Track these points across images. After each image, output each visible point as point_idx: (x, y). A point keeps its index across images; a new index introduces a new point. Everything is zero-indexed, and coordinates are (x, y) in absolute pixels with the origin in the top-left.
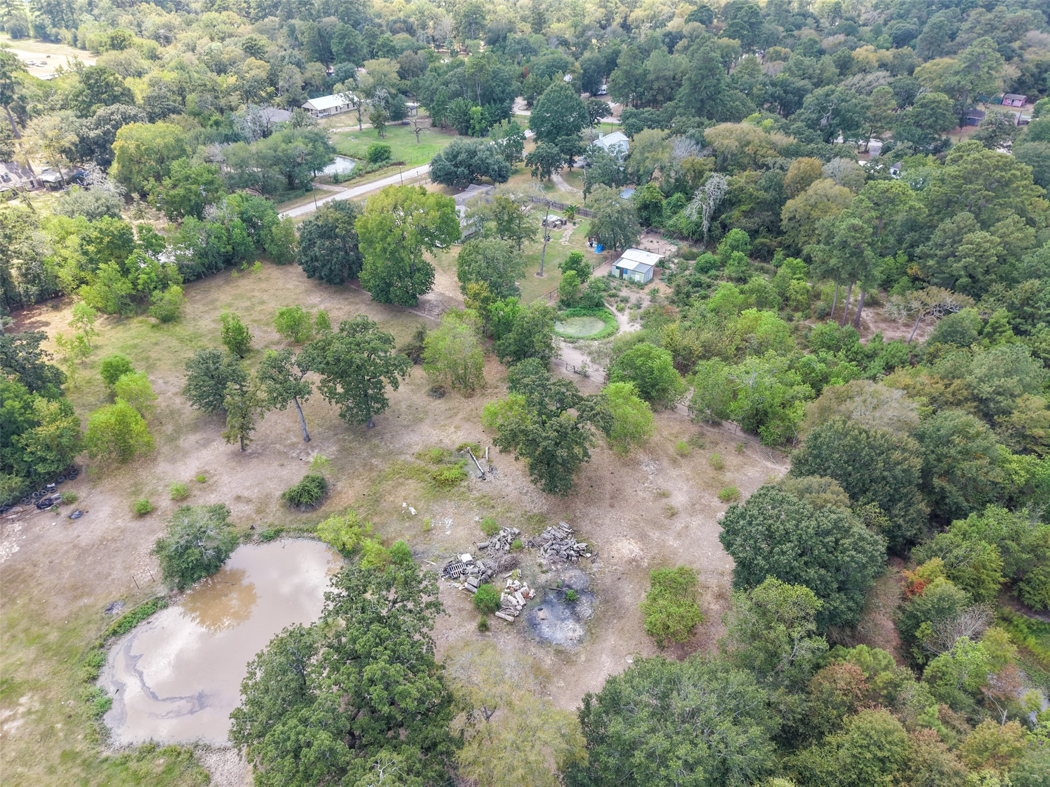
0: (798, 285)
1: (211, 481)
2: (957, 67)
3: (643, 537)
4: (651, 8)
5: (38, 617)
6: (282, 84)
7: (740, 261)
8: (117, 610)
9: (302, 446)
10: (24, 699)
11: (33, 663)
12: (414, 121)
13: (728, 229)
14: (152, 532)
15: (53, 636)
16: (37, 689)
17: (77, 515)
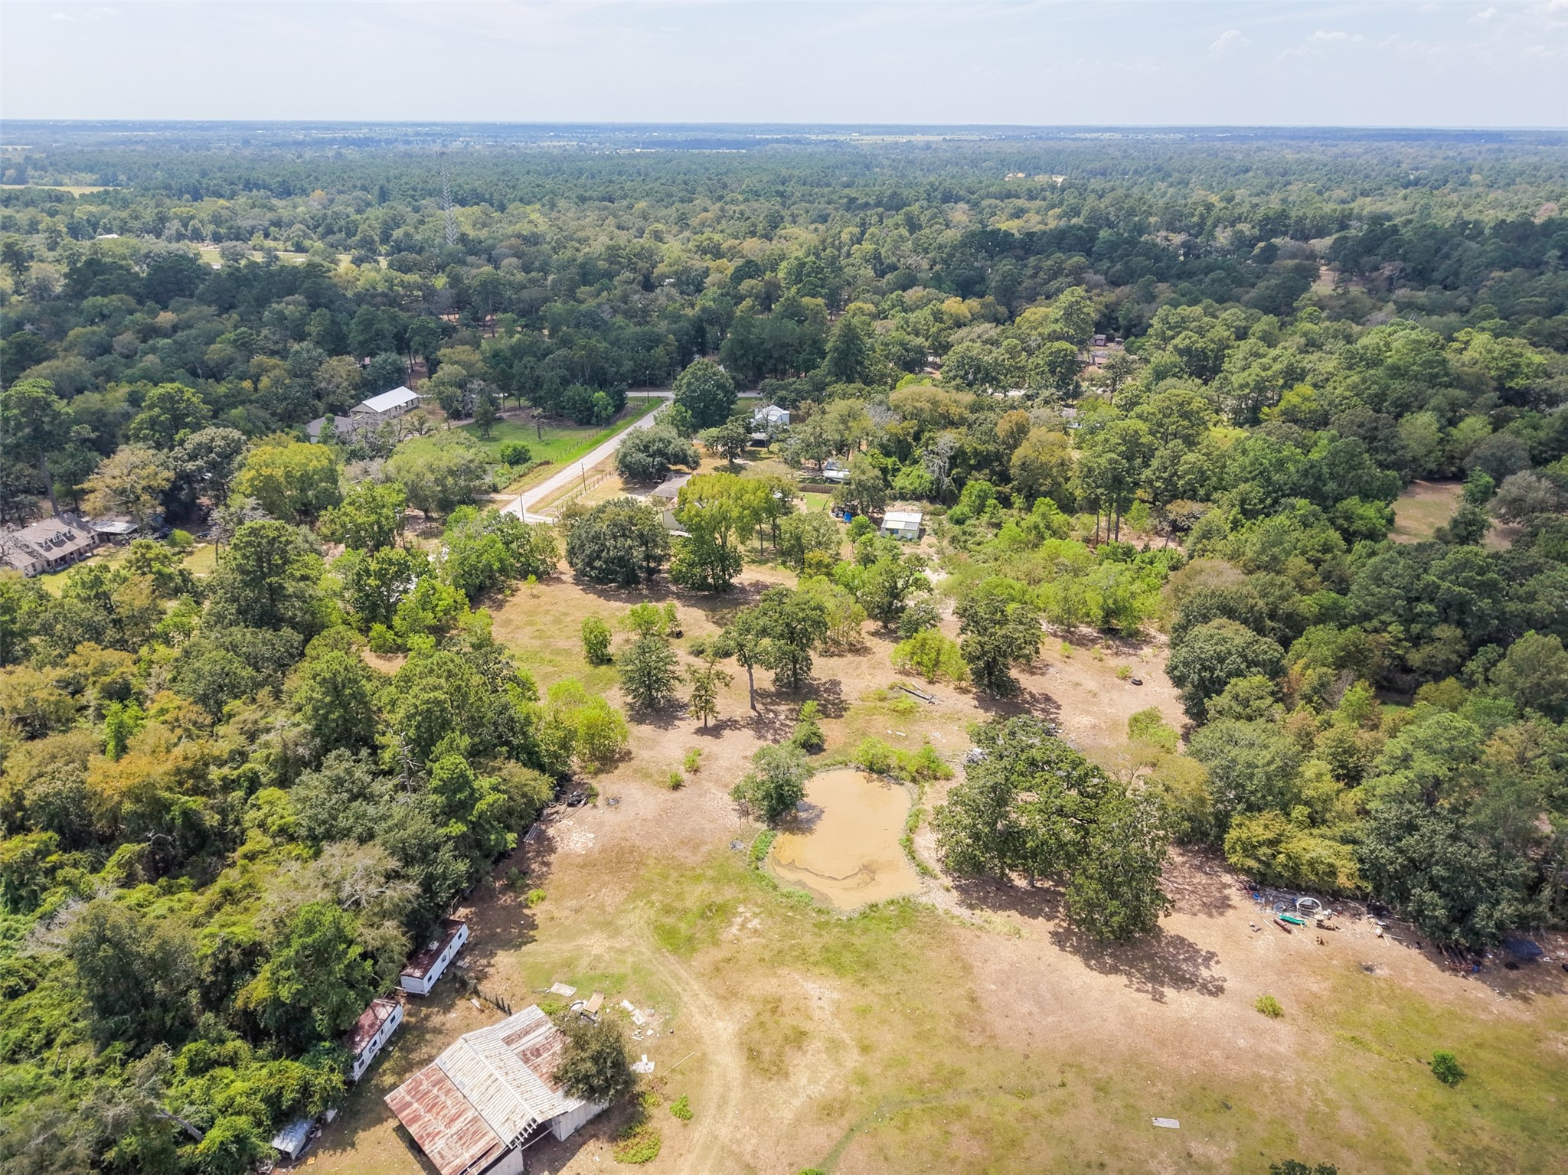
0: (1059, 518)
1: (704, 753)
2: (1053, 317)
4: (676, 262)
5: (680, 867)
6: (323, 385)
7: (995, 507)
8: (740, 846)
9: (753, 714)
10: (741, 910)
11: (718, 890)
12: (505, 415)
13: (960, 483)
14: (700, 795)
15: (711, 873)
16: (744, 902)
17: (614, 802)
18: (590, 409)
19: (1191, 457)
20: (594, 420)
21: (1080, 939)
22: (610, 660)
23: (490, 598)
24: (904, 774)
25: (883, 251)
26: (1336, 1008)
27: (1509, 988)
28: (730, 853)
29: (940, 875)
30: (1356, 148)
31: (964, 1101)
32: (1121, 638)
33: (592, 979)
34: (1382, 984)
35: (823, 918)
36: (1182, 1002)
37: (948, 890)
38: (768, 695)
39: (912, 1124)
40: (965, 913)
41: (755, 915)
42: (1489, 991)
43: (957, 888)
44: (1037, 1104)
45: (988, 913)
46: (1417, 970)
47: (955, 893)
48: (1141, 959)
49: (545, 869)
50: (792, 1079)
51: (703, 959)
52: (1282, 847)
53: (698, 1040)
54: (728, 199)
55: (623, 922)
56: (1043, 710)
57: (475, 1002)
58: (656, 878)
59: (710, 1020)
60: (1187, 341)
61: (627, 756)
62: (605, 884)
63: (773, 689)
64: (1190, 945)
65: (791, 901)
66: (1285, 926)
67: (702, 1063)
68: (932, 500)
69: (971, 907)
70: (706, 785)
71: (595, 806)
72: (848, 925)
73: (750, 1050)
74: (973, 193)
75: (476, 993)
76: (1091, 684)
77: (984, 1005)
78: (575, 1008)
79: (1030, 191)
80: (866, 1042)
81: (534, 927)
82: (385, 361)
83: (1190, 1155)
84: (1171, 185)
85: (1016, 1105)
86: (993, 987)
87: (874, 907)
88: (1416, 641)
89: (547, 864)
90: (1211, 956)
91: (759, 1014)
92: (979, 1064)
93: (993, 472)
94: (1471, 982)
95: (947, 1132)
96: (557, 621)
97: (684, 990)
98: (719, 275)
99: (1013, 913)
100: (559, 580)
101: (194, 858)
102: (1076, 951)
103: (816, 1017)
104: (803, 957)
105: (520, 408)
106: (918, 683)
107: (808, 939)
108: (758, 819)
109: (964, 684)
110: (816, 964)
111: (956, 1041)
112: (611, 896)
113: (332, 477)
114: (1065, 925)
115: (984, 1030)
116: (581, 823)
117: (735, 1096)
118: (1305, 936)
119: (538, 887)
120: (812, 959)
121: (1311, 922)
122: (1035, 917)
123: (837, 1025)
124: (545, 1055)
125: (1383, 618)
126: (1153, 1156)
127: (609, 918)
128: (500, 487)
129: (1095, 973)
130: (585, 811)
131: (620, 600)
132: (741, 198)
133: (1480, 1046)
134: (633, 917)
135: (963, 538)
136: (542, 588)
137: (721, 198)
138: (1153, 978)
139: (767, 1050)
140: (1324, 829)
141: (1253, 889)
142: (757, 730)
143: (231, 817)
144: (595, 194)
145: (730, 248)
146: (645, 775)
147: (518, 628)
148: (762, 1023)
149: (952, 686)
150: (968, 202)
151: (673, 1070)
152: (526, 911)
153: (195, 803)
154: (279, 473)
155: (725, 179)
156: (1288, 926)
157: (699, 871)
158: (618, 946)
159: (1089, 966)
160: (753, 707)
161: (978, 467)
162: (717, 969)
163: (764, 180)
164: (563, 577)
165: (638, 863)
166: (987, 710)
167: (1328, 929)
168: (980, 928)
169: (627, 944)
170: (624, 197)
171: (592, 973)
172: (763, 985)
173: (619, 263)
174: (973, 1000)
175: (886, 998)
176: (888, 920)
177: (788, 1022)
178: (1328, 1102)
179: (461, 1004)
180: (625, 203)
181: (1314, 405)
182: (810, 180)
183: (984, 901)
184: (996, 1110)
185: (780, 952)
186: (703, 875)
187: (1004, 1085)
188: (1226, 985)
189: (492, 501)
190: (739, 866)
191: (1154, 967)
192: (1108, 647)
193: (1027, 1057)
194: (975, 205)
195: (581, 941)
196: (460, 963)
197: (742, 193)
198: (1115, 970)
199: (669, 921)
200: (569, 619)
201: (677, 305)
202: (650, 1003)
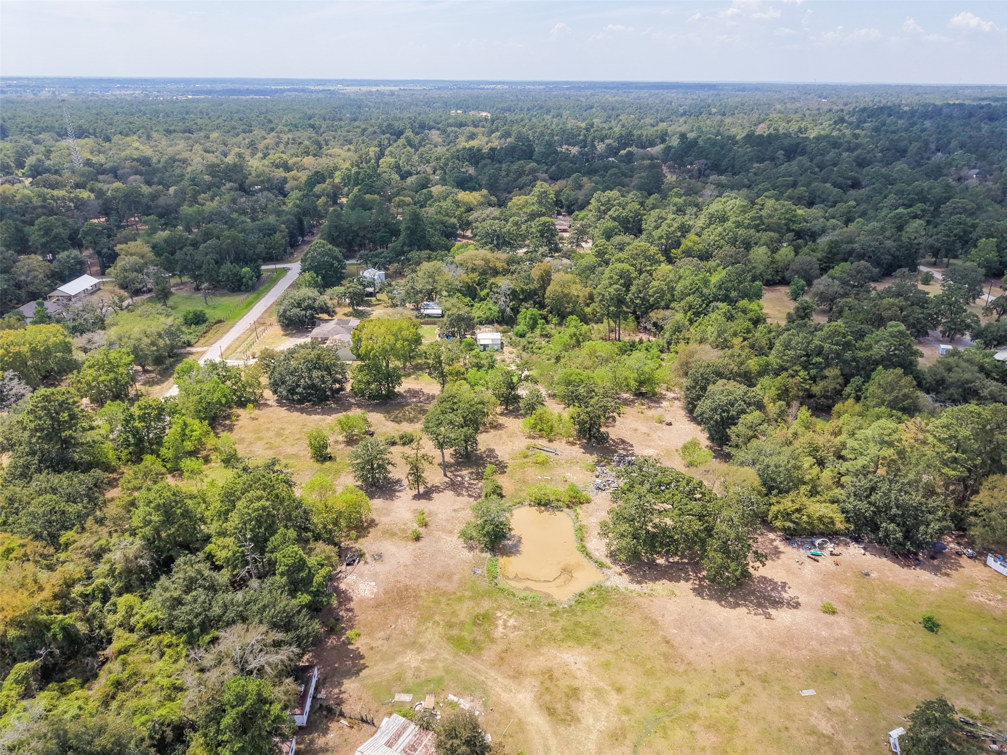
0: (584, 328)
1: (426, 512)
2: (531, 202)
4: (262, 175)
5: (444, 594)
6: (23, 278)
7: (542, 324)
8: (479, 572)
9: (447, 480)
10: (499, 614)
11: (478, 604)
12: (174, 290)
13: (516, 311)
14: (437, 542)
15: (467, 594)
16: (499, 608)
17: (379, 557)
18: (240, 280)
19: (655, 283)
20: (243, 288)
21: (709, 590)
22: (330, 458)
23: (220, 424)
24: (560, 504)
25: (401, 162)
26: (861, 601)
27: (936, 570)
28: (474, 577)
29: (611, 565)
30: (644, 94)
31: (692, 709)
32: (648, 398)
33: (420, 685)
34: (877, 582)
35: (554, 609)
36: (782, 616)
37: (620, 574)
38: (452, 465)
39: (669, 732)
40: (635, 587)
41: (510, 616)
42: (928, 574)
43: (625, 571)
44: (734, 700)
45: (650, 584)
46: (890, 570)
47: (625, 576)
48: (748, 594)
49: (350, 614)
50: (583, 721)
51: (490, 653)
52: (804, 512)
53: (511, 710)
54: (278, 130)
55: (423, 640)
56: (623, 449)
57: (344, 722)
58: (432, 605)
59: (512, 695)
60: (617, 213)
61: (372, 523)
62: (398, 616)
63: (452, 461)
64: (770, 580)
65: (529, 602)
66: (814, 558)
67: (521, 726)
68: (500, 323)
69: (639, 582)
70: (438, 534)
71: (366, 563)
72: (571, 610)
73: (548, 709)
74: (438, 123)
75: (342, 715)
76: (643, 429)
77: (676, 645)
78: (417, 708)
79: (473, 121)
80: (618, 685)
81: (362, 657)
83: (829, 709)
84: (554, 117)
85: (723, 704)
86: (675, 631)
87: (581, 595)
88: (814, 379)
89: (351, 610)
90: (784, 585)
91: (542, 683)
92: (690, 683)
93: (535, 303)
94: (919, 571)
95: (692, 732)
96: (278, 435)
97: (486, 678)
98: (295, 182)
99: (664, 581)
100: (266, 405)
101: (72, 662)
102: (711, 598)
103: (579, 676)
104: (552, 638)
105: (182, 283)
106: (542, 442)
107: (550, 625)
108: (482, 551)
109: (571, 439)
110: (562, 640)
111: (669, 671)
112: (407, 624)
113: (67, 348)
114: (697, 582)
115: (682, 660)
116: (361, 575)
117: (553, 742)
118: (826, 562)
119: (351, 628)
120: (559, 638)
121: (826, 553)
122: (679, 582)
123: (595, 678)
124: (420, 749)
125: (794, 368)
126: (811, 715)
127: (412, 639)
128: (193, 341)
129: (728, 609)
130: (360, 567)
131: (318, 413)
133: (938, 606)
134: (428, 635)
135: (530, 346)
136: (257, 412)
137: (272, 130)
138: (760, 605)
139: (558, 706)
140: (818, 497)
141: (788, 539)
142: (455, 490)
143: (96, 623)
144: (177, 128)
145: (295, 164)
146: (390, 534)
147: (251, 443)
148: (547, 688)
149: (564, 442)
150: (439, 129)
151: (504, 736)
152: (350, 647)
153: (69, 619)
154: (25, 349)
155: (269, 117)
156: (817, 558)
157: (459, 594)
158: (427, 657)
159: (722, 606)
160: (445, 475)
161: (525, 300)
162: (502, 659)
163: (297, 116)
164: (268, 402)
165: (416, 596)
166: (591, 454)
167: (837, 555)
168: (650, 595)
169: (433, 655)
170: (201, 129)
171: (418, 680)
172: (535, 663)
173: (218, 176)
174: (667, 642)
175: (615, 652)
176: (593, 602)
177: (564, 683)
178: (883, 658)
179: (333, 725)
180: (202, 134)
181: (700, 246)
182: (327, 116)
183: (644, 577)
184: (713, 710)
185: (537, 637)
186: (463, 596)
187: (708, 692)
188: (800, 600)
189: (191, 354)
190: (484, 585)
191: (757, 598)
192: (643, 404)
193: (714, 671)
194: (444, 131)
195: (400, 660)
196: (319, 696)
197: (286, 126)
198: (736, 605)
199: (455, 632)
200: (287, 432)
201: (275, 204)
202: (468, 692)
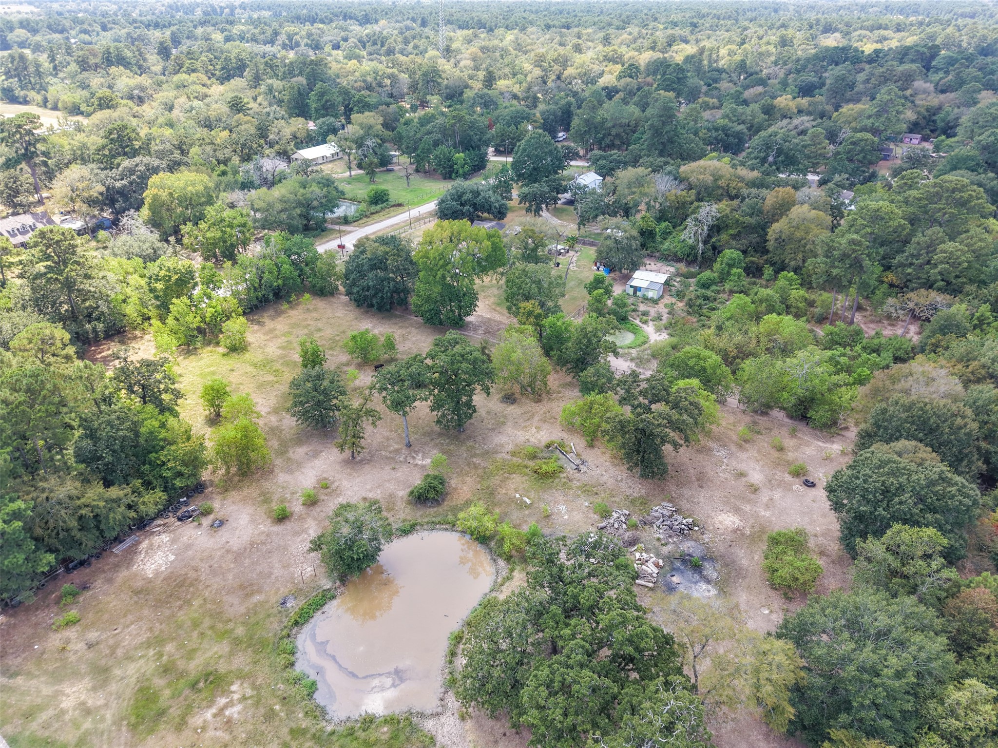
1: (334, 486)
2: (869, 112)
3: (737, 511)
4: (582, 66)
5: (218, 615)
7: (739, 276)
8: (290, 604)
9: (405, 452)
10: (234, 687)
11: (231, 655)
12: (396, 168)
14: (296, 534)
16: (246, 677)
17: (219, 524)
18: (452, 167)
19: (950, 246)
20: (453, 175)
23: (275, 308)
28: (276, 609)
32: (814, 427)
35: (308, 723)
37: (462, 717)
41: (243, 699)
49: (105, 587)
54: (650, 27)
55: (119, 672)
58: (187, 624)
61: (267, 475)
62: (139, 619)
65: (292, 689)
68: (690, 263)
70: (309, 522)
71: (200, 525)
72: (326, 740)
76: (757, 477)
82: (324, 123)
87: (368, 721)
89: (112, 581)
106: (576, 443)
112: (134, 635)
113: (208, 201)
116: (176, 540)
119: (83, 606)
127: (111, 663)
130: (188, 528)
132: (661, 27)
134: (132, 668)
147: (275, 337)
149: (609, 453)
157: (231, 625)
158: (91, 702)
165: (186, 601)
169: (101, 702)
171: (41, 732)
186: (231, 631)
189: (340, 231)
190: (273, 628)
